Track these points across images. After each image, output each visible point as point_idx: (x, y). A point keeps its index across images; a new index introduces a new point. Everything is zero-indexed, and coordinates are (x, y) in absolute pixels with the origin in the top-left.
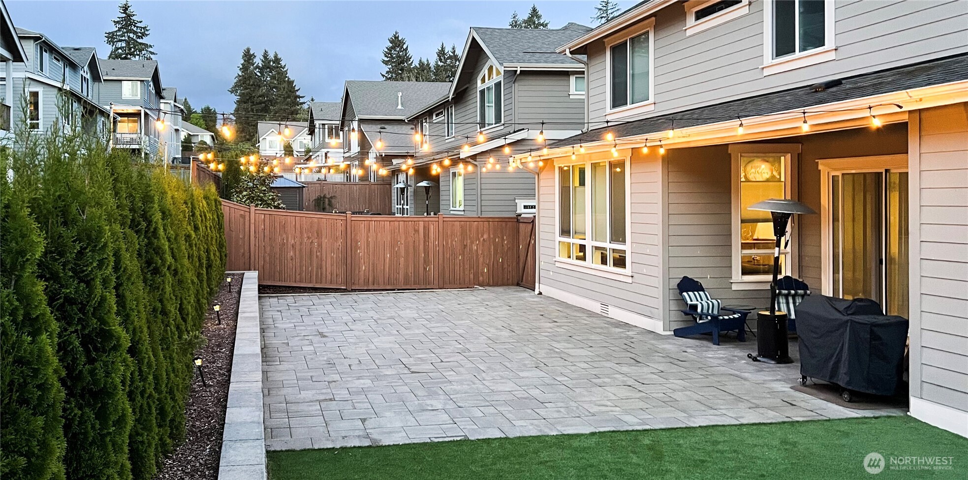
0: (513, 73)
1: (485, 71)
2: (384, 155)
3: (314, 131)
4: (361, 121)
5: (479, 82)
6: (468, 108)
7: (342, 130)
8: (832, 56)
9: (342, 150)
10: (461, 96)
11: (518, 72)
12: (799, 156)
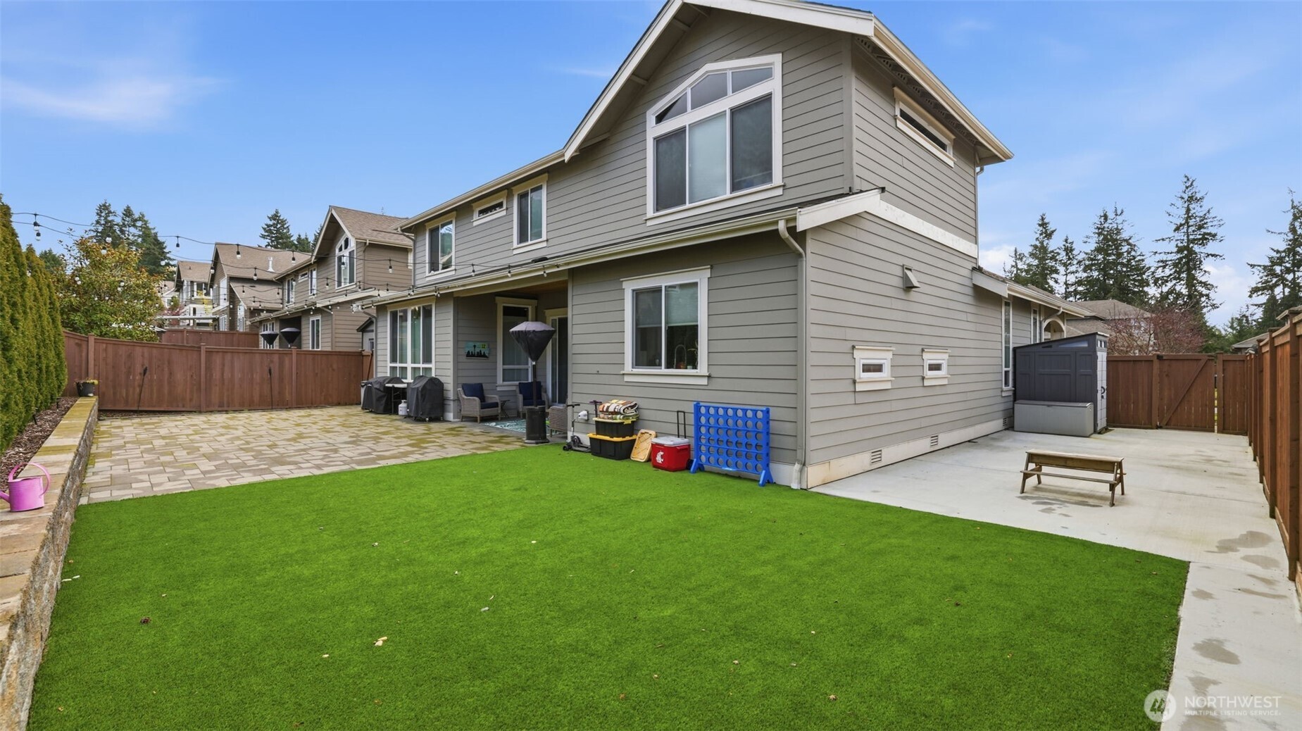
0: (363, 244)
1: (342, 242)
2: (252, 308)
3: (182, 287)
4: (232, 279)
5: (337, 250)
6: (329, 270)
7: (211, 287)
8: (544, 244)
9: (211, 306)
10: (323, 259)
11: (367, 244)
12: (536, 308)
